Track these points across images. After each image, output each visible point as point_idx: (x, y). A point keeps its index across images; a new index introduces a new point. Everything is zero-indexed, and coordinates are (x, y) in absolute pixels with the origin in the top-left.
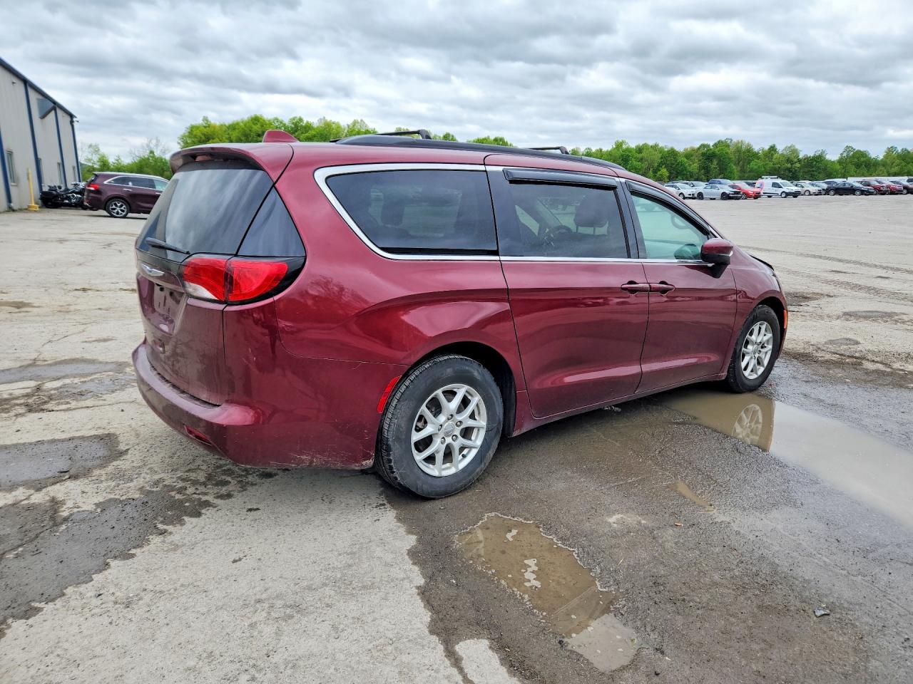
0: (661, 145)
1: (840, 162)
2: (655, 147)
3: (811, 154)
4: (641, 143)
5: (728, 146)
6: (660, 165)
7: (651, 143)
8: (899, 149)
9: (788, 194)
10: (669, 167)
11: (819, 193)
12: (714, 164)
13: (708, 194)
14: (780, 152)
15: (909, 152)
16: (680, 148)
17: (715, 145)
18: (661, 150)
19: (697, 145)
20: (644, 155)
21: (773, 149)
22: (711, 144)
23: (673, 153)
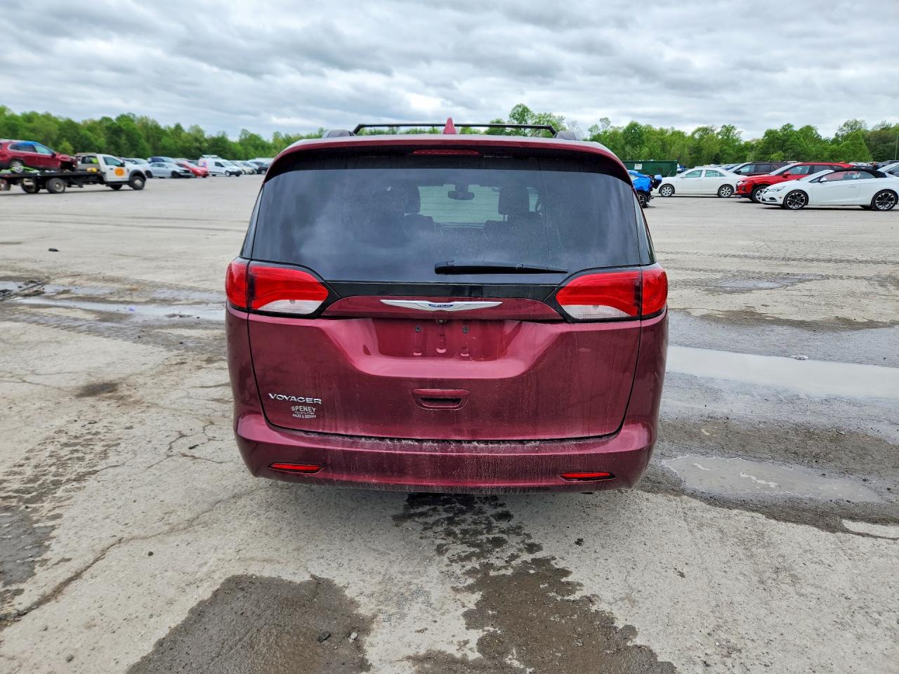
0: (54, 114)
1: (242, 143)
2: (47, 117)
3: (215, 135)
4: (28, 111)
5: (132, 121)
6: (60, 137)
7: (41, 111)
8: (283, 136)
9: (231, 174)
10: (72, 140)
11: (253, 173)
12: (123, 140)
13: (155, 172)
14: (187, 131)
15: (290, 138)
16: (78, 119)
17: (118, 119)
18: (55, 120)
19: (97, 118)
20: (35, 124)
21: (178, 127)
22: (114, 118)
23: (70, 125)
